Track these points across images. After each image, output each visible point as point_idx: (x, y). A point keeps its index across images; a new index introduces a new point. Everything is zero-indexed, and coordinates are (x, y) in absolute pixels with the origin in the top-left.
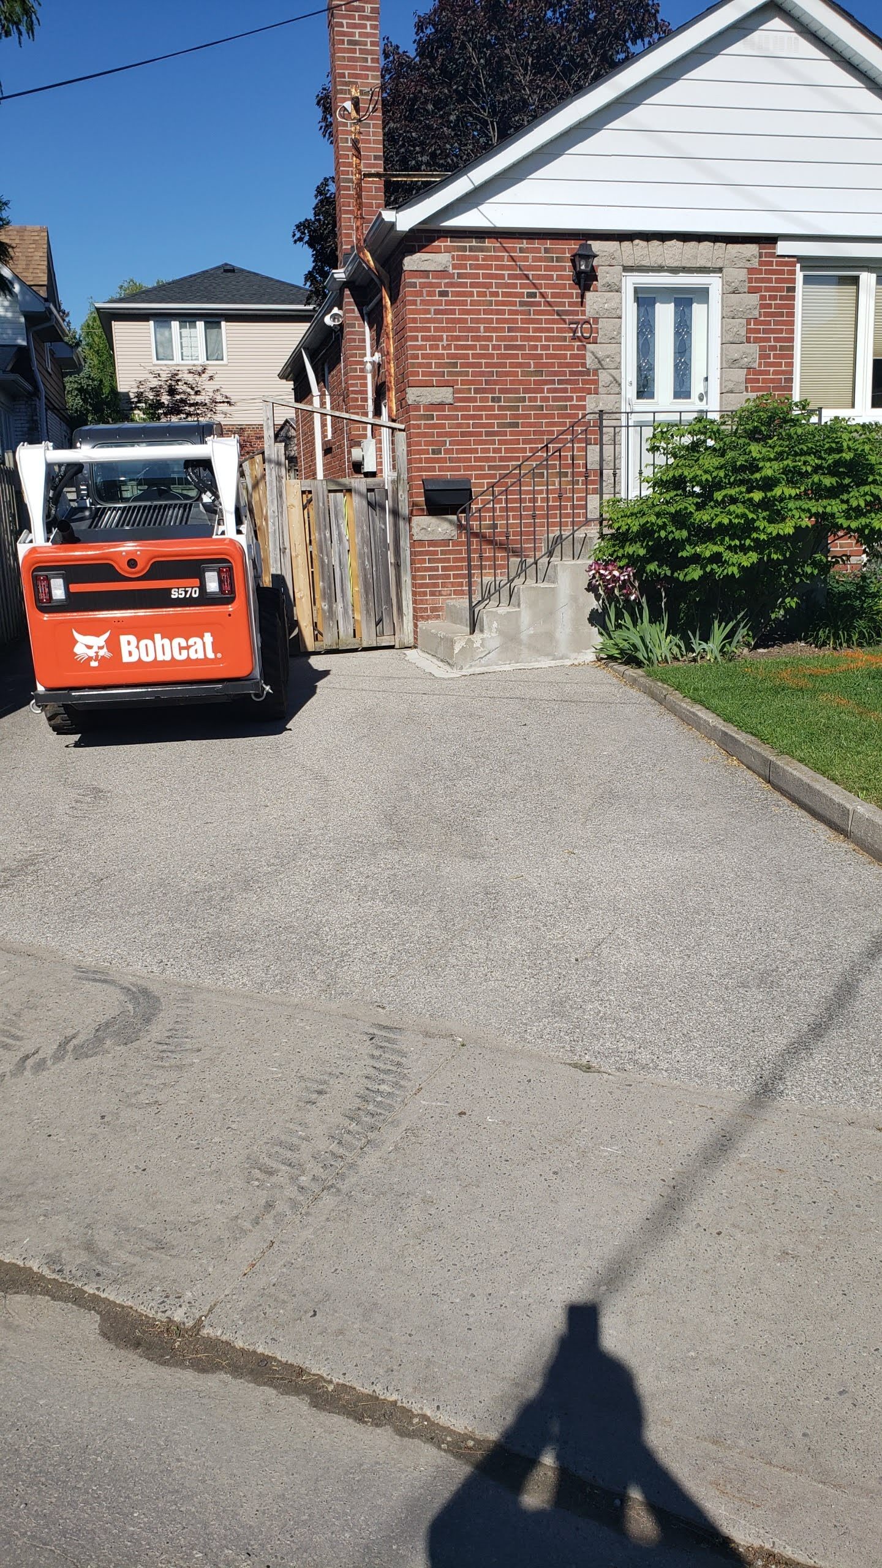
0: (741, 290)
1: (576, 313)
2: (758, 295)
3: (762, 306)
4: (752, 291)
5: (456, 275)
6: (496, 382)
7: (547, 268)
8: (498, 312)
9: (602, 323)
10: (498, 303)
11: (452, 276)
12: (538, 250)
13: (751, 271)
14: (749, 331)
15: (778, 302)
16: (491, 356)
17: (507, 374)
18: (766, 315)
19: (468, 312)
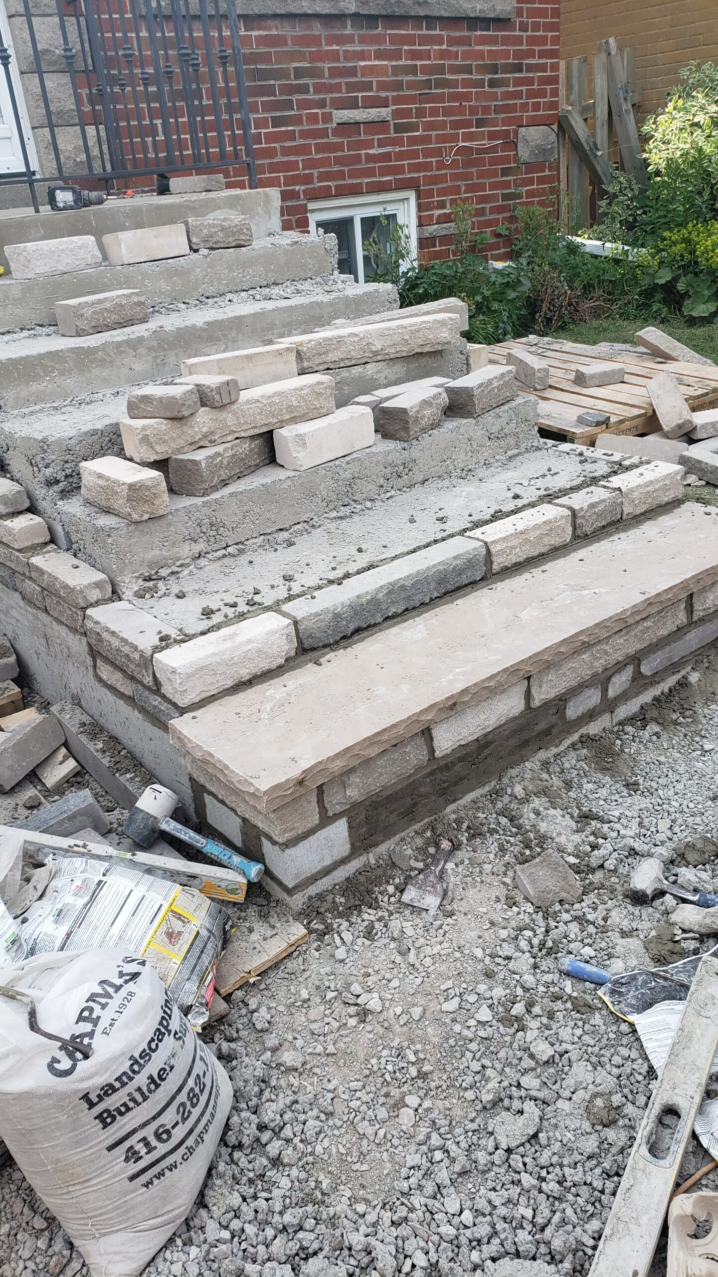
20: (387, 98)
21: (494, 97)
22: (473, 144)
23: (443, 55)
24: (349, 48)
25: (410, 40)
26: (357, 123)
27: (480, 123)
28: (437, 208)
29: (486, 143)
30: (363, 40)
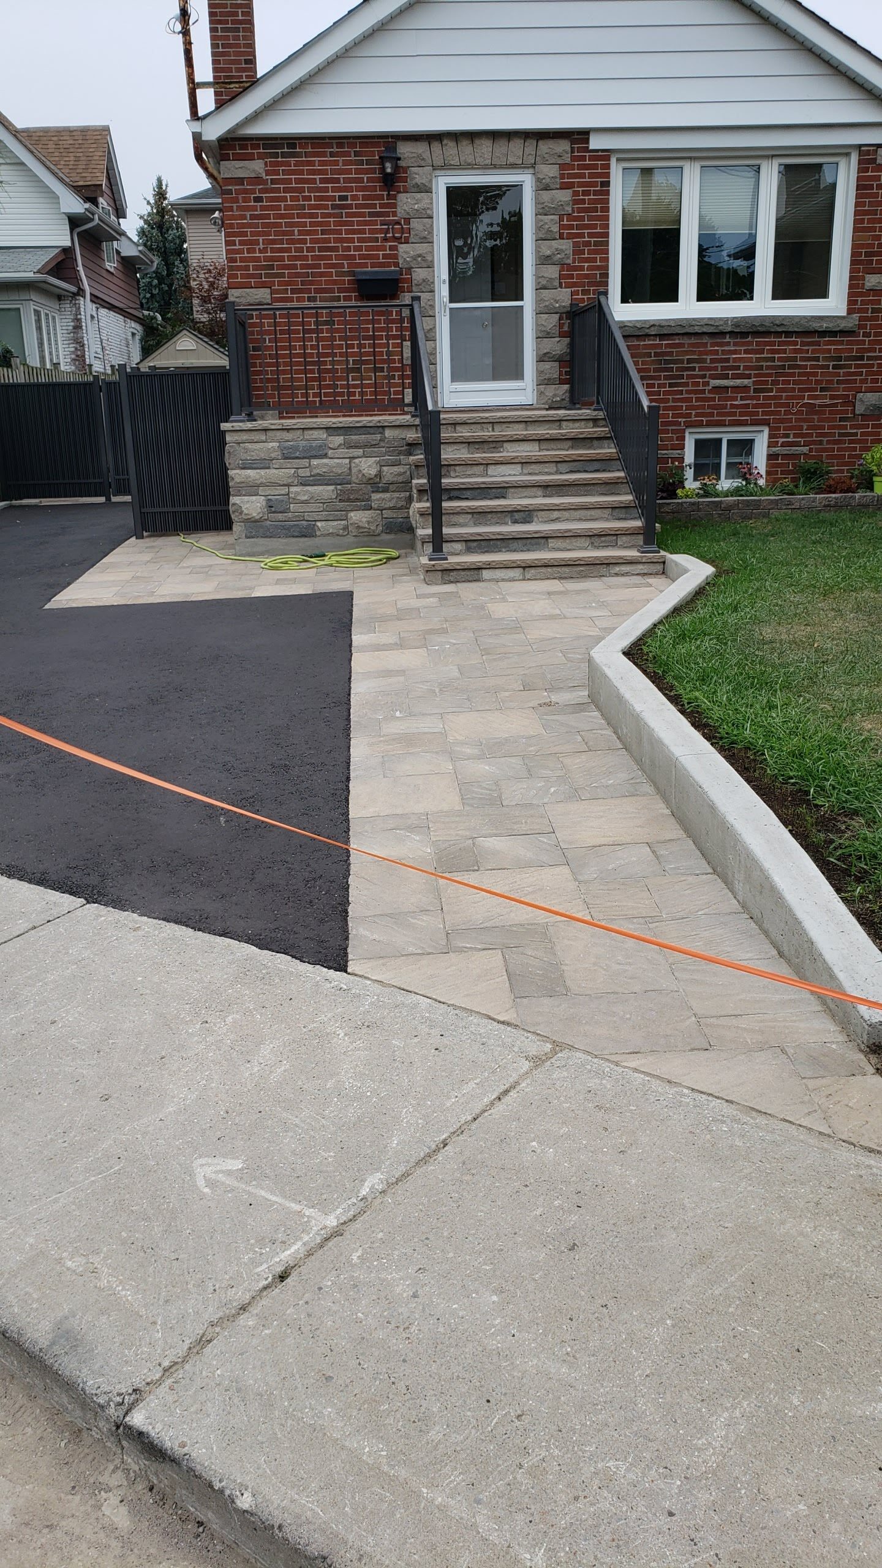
0: (552, 186)
1: (387, 214)
2: (570, 191)
3: (575, 202)
4: (564, 187)
5: (269, 181)
6: (312, 283)
7: (357, 171)
8: (312, 216)
9: (414, 224)
10: (311, 207)
11: (265, 182)
12: (348, 154)
13: (563, 166)
14: (562, 227)
15: (592, 197)
16: (306, 258)
17: (322, 274)
18: (580, 210)
19: (282, 216)
20: (750, 374)
21: (838, 375)
22: (817, 402)
23: (796, 351)
24: (726, 348)
25: (773, 344)
26: (728, 387)
27: (822, 389)
28: (782, 437)
29: (828, 401)
30: (735, 344)
